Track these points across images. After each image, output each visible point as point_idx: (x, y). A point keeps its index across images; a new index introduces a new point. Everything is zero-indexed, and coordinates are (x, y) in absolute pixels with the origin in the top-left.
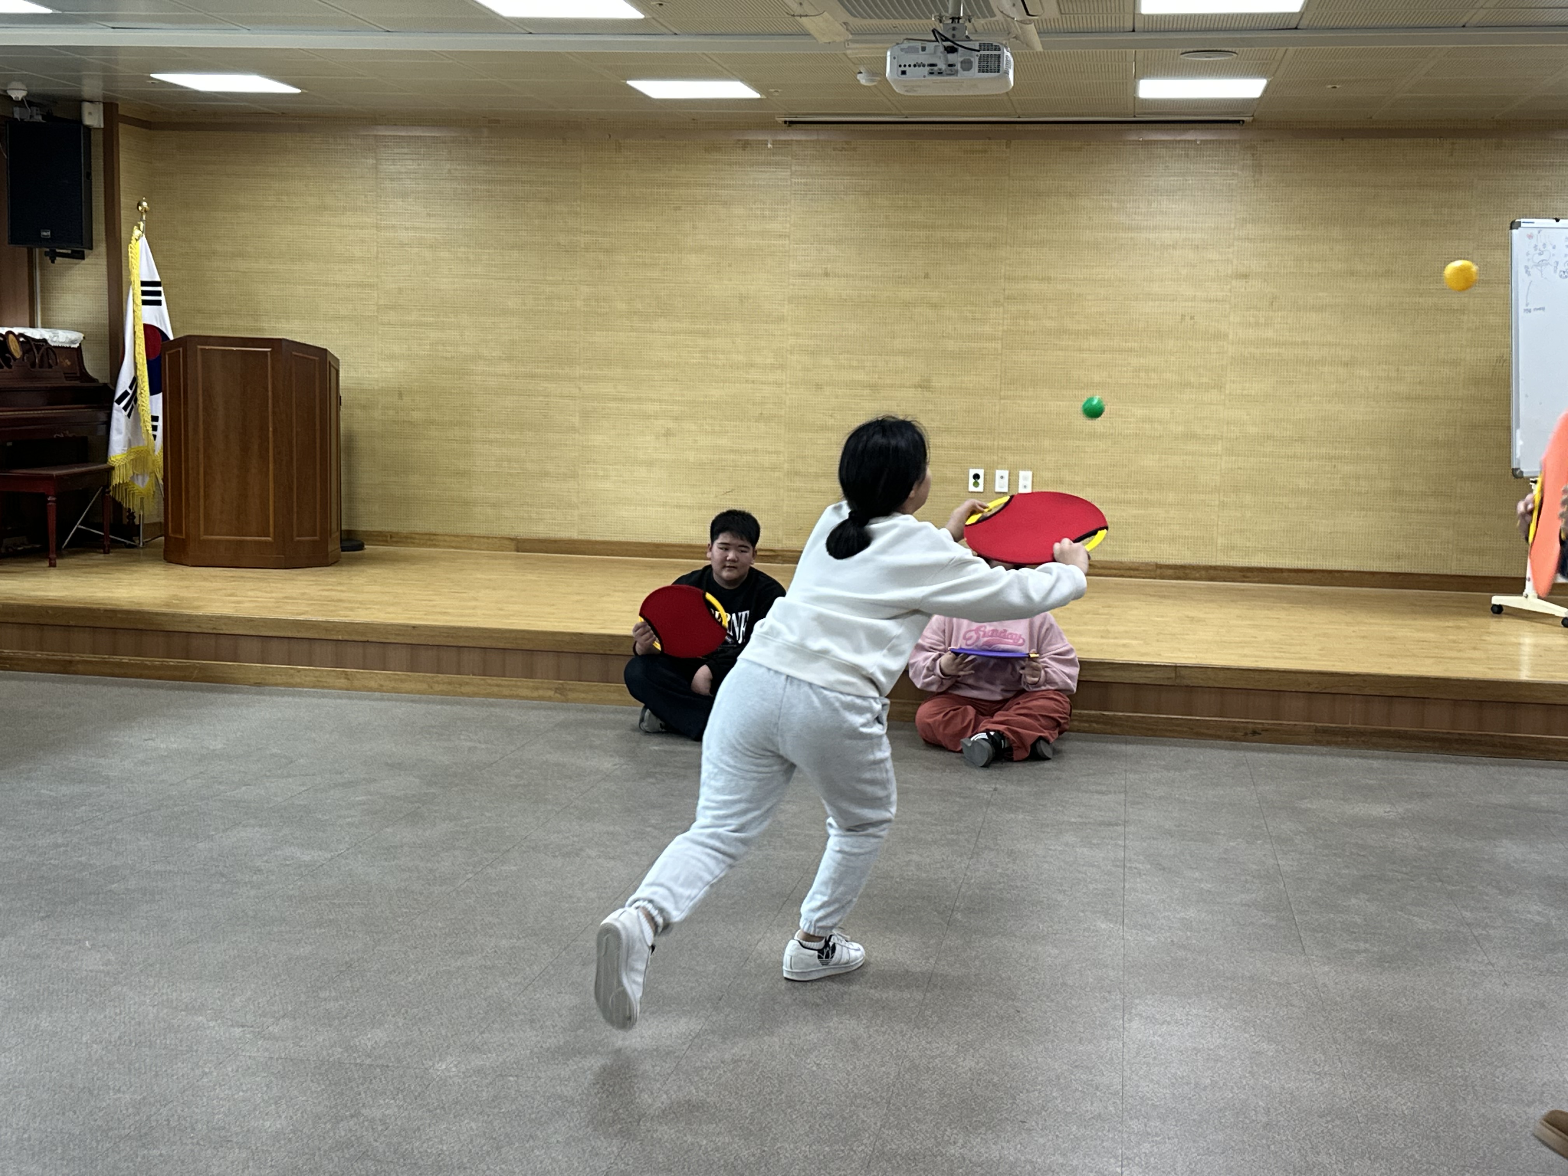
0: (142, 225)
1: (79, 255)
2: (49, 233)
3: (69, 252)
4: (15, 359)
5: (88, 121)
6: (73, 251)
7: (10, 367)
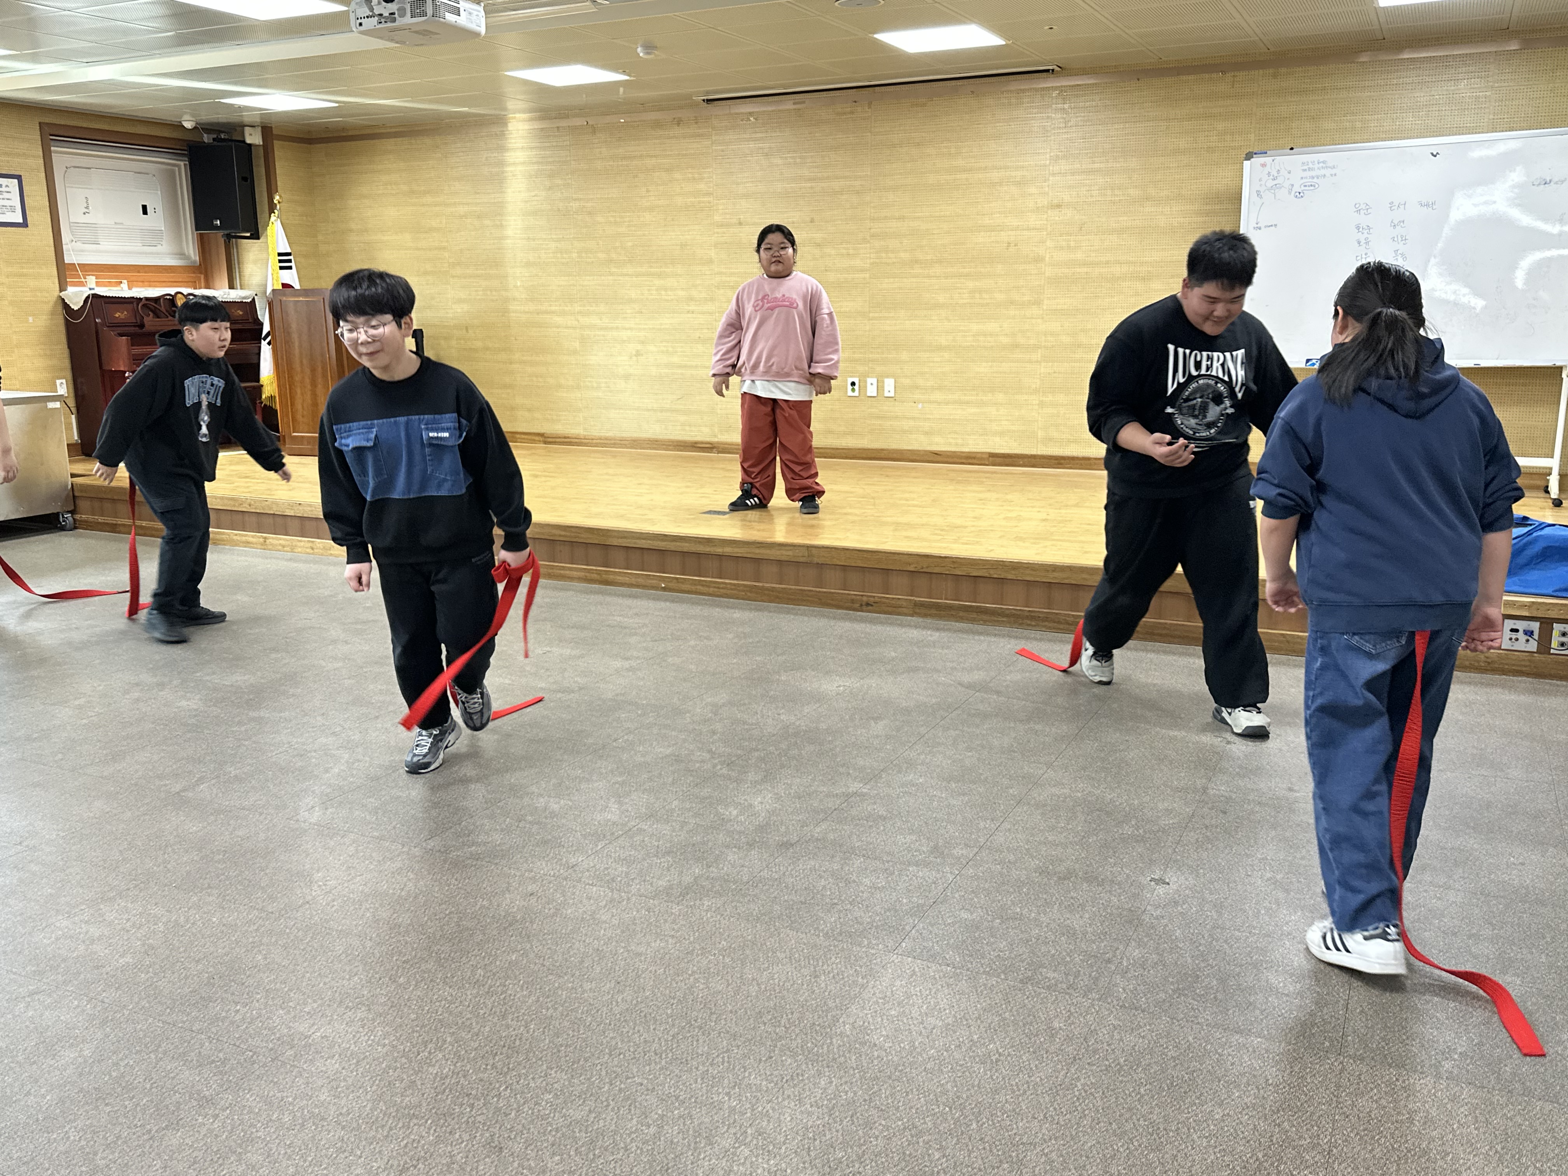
0: (276, 212)
1: (254, 237)
2: (220, 222)
3: (248, 234)
5: (249, 140)
6: (250, 232)
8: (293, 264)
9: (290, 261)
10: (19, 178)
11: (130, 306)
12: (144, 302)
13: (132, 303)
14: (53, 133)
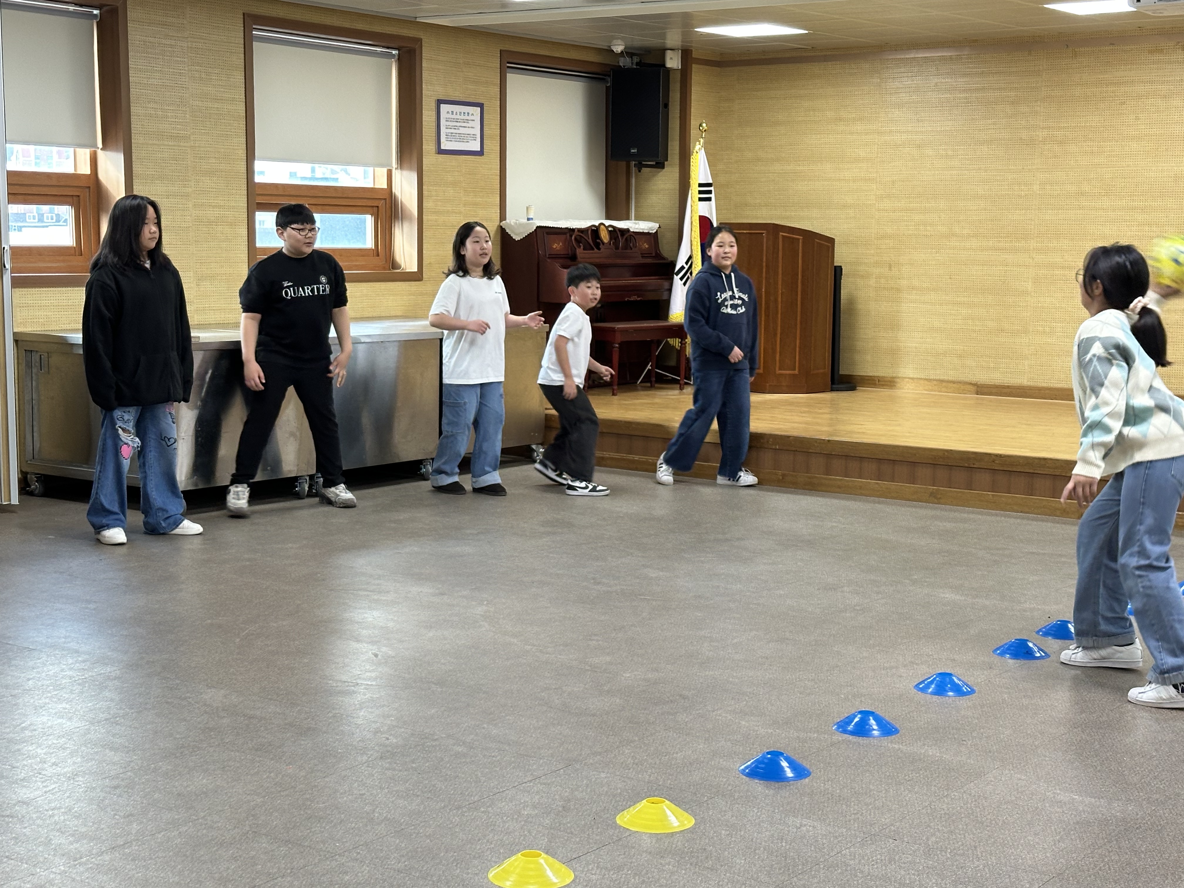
0: (702, 140)
1: (660, 165)
2: (636, 150)
4: (603, 243)
5: (669, 64)
6: (657, 163)
7: (599, 249)
8: (712, 196)
9: (710, 192)
10: (481, 106)
11: (564, 237)
12: (576, 233)
13: (565, 234)
14: (511, 61)
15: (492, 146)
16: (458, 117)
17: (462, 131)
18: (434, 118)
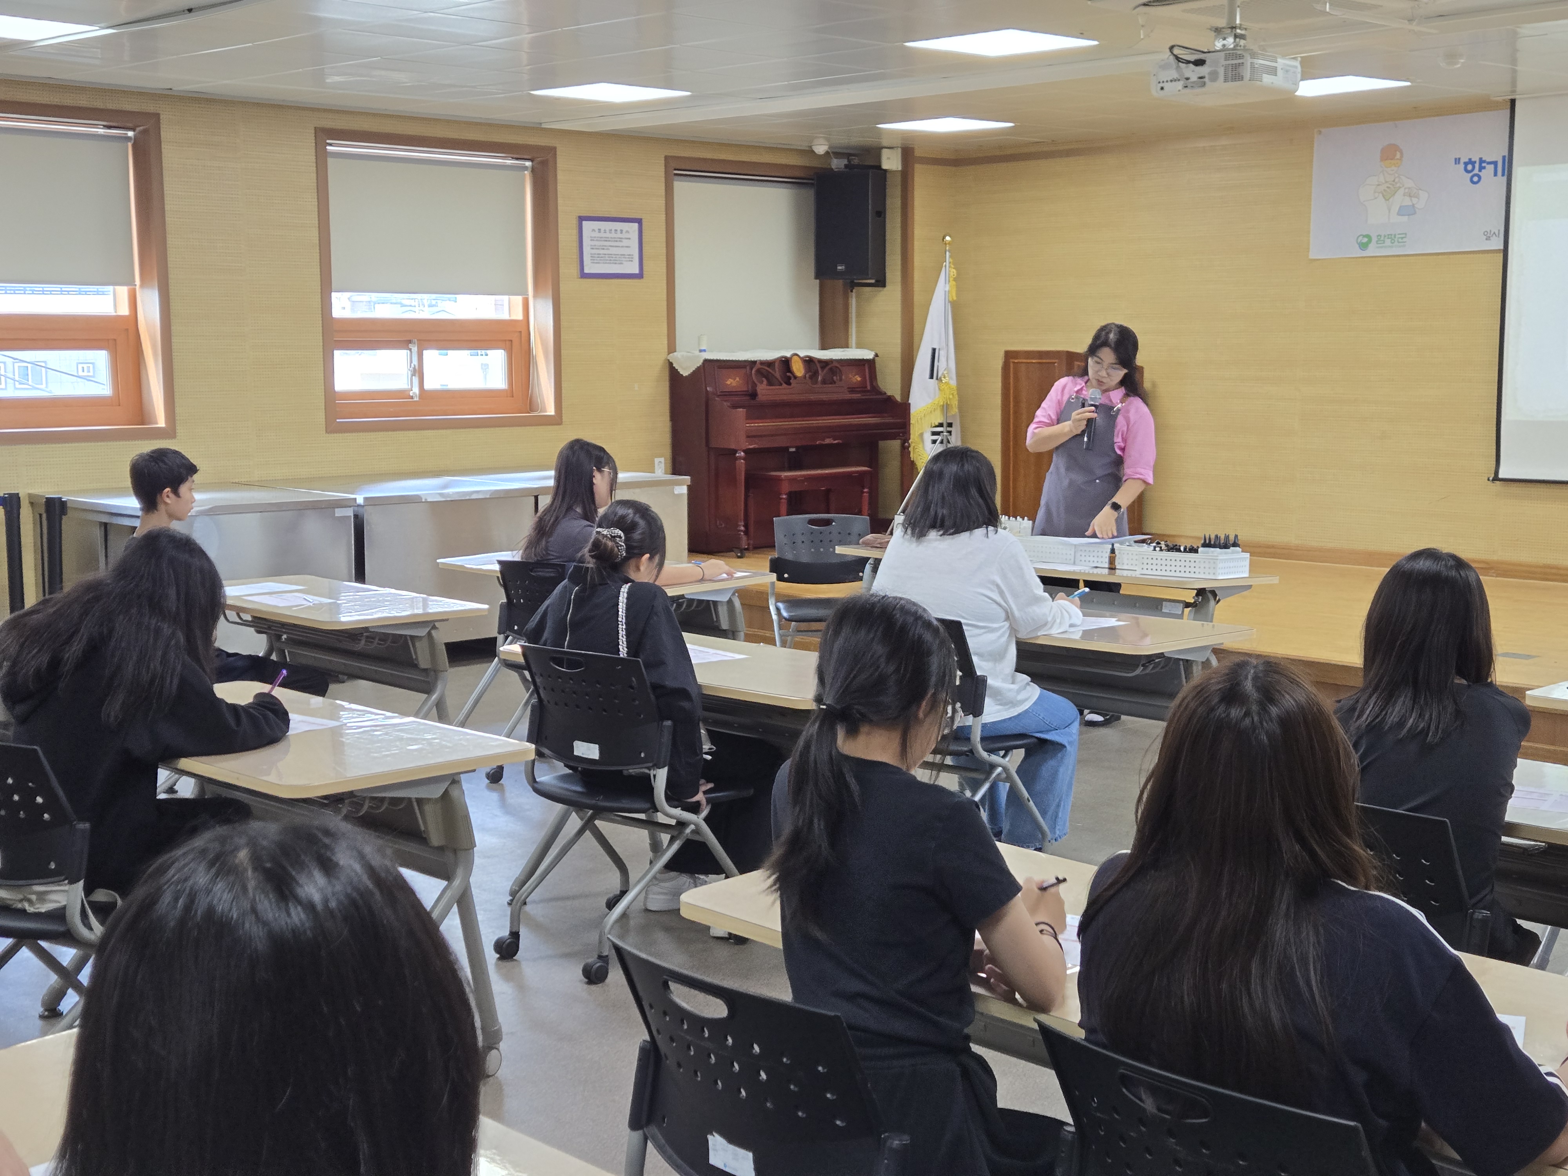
1: (881, 284)
2: (843, 267)
3: (873, 281)
4: (795, 377)
5: (885, 166)
6: (877, 281)
7: (789, 384)
10: (639, 221)
11: (743, 371)
12: (758, 366)
13: (745, 367)
14: (677, 167)
15: (656, 268)
16: (608, 235)
17: (613, 251)
18: (575, 237)
